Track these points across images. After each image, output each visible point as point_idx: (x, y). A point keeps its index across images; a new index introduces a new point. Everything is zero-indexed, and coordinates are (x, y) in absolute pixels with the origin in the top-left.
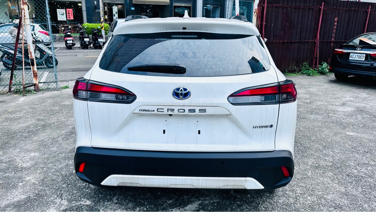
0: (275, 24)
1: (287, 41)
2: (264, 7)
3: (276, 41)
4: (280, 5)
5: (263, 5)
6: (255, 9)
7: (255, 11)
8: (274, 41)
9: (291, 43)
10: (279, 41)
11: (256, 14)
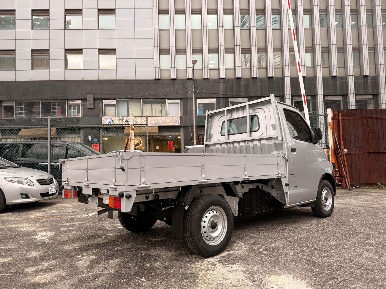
0: (355, 135)
1: (373, 152)
2: (339, 120)
3: (360, 152)
4: (358, 117)
5: (337, 118)
6: (329, 123)
7: (329, 124)
8: (357, 152)
9: (379, 153)
10: (363, 152)
11: (330, 126)
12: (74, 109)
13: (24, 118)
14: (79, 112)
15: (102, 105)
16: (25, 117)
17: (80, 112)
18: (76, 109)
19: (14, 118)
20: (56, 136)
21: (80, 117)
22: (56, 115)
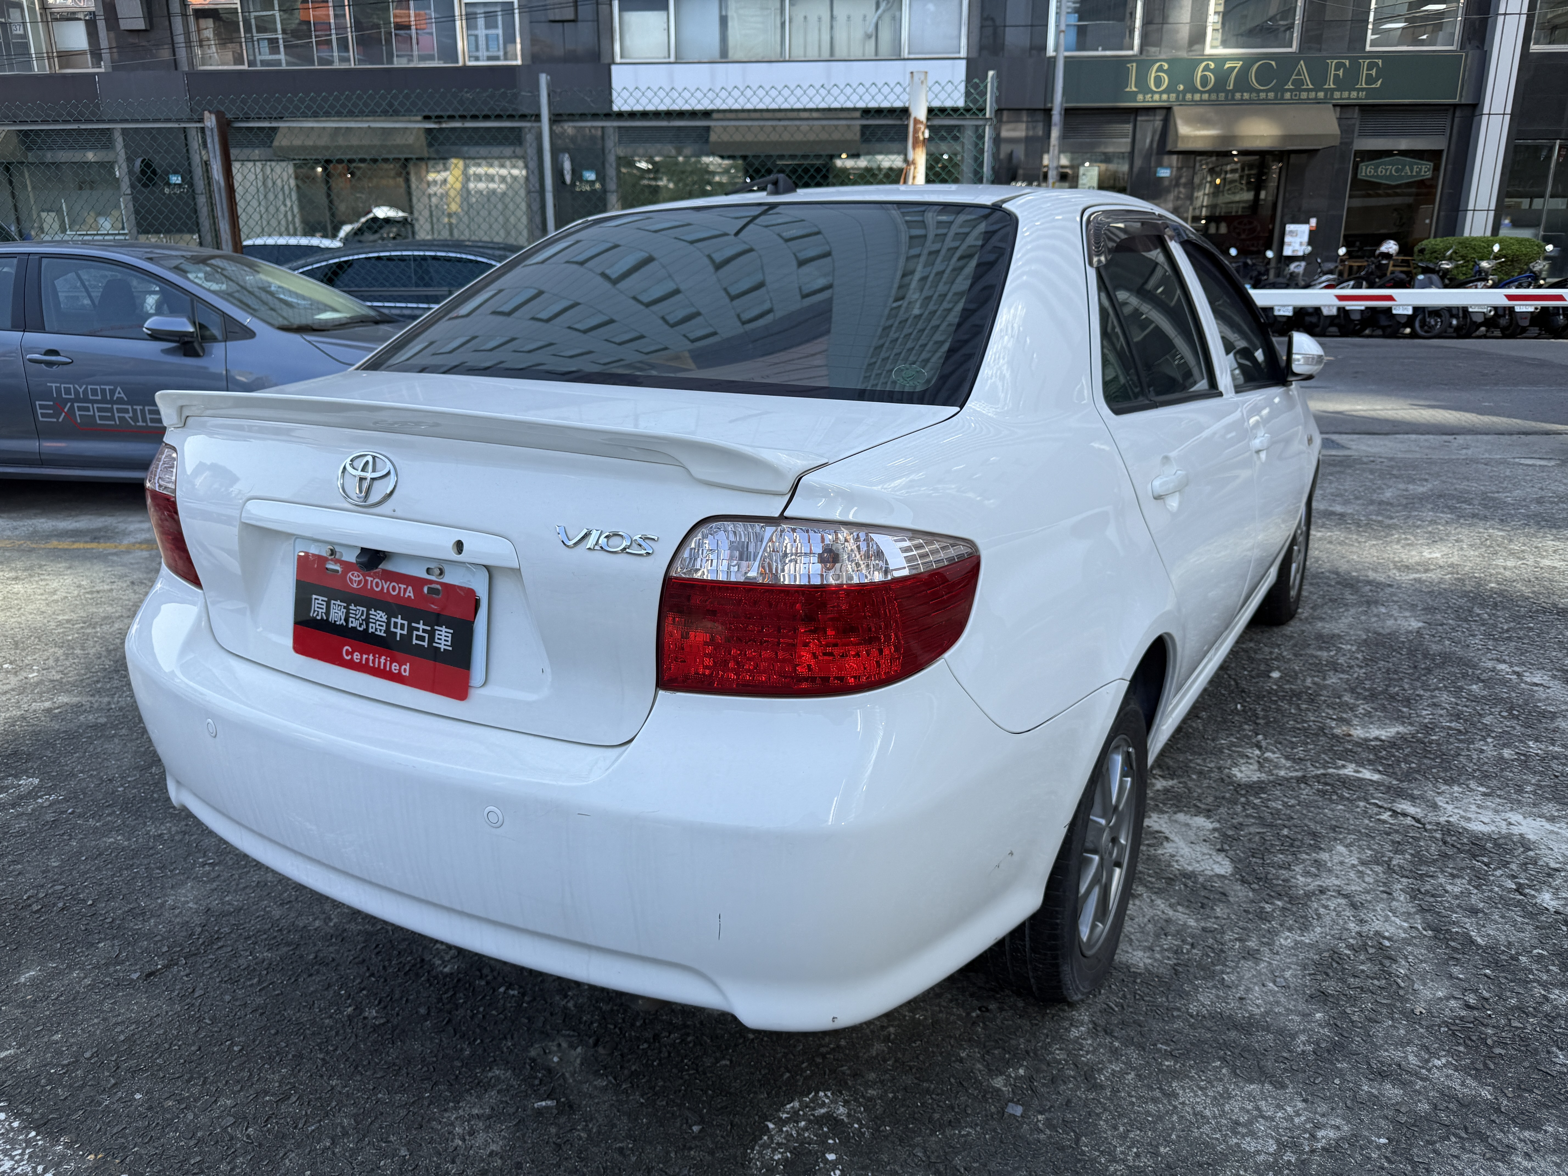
12: (487, 27)
13: (284, 67)
14: (510, 39)
15: (611, 4)
16: (288, 64)
17: (515, 42)
18: (496, 27)
19: (245, 67)
20: (426, 155)
21: (519, 62)
22: (415, 53)
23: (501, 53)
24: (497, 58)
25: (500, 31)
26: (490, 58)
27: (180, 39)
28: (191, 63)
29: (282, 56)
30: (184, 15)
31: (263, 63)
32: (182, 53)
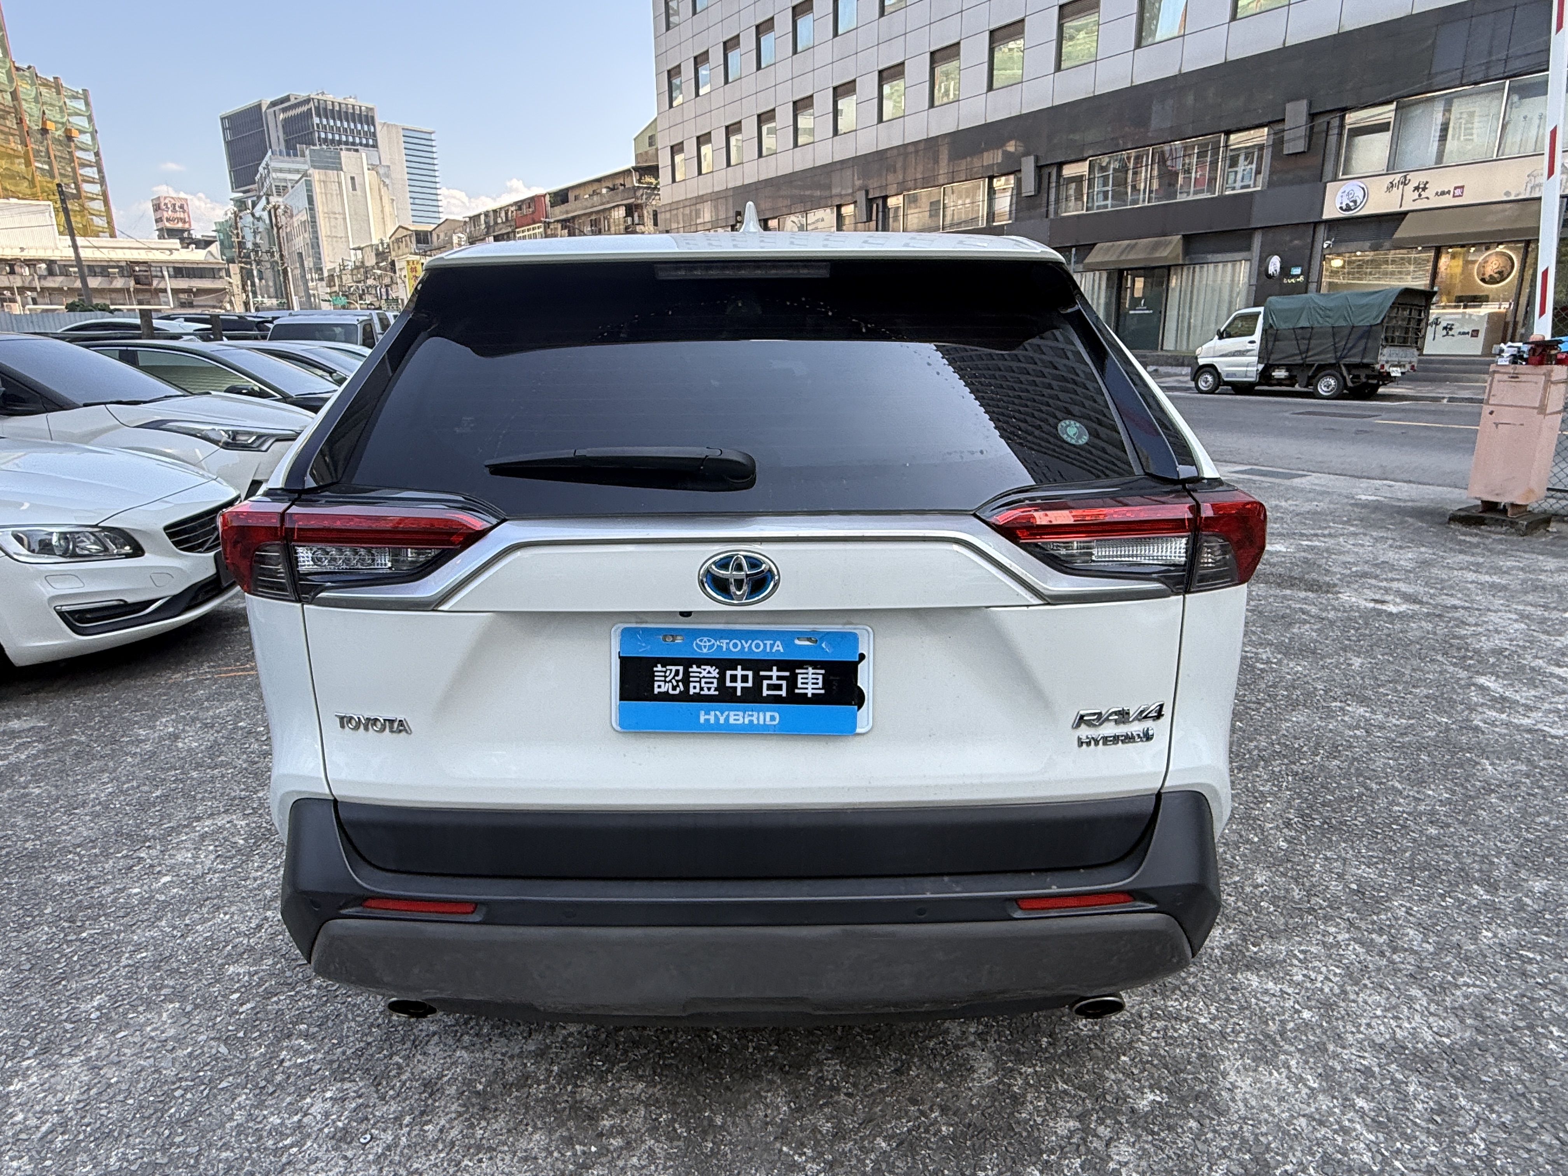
12: (1246, 163)
13: (1109, 209)
14: (1258, 172)
15: (1340, 134)
16: (1111, 207)
17: (1261, 173)
18: (1251, 163)
19: (1084, 212)
20: (1181, 262)
21: (1259, 189)
22: (1192, 189)
23: (1252, 183)
24: (1248, 186)
25: (1254, 166)
26: (1243, 187)
27: (1052, 197)
28: (1056, 213)
29: (1109, 202)
30: (1058, 182)
31: (1098, 207)
32: (1052, 208)
